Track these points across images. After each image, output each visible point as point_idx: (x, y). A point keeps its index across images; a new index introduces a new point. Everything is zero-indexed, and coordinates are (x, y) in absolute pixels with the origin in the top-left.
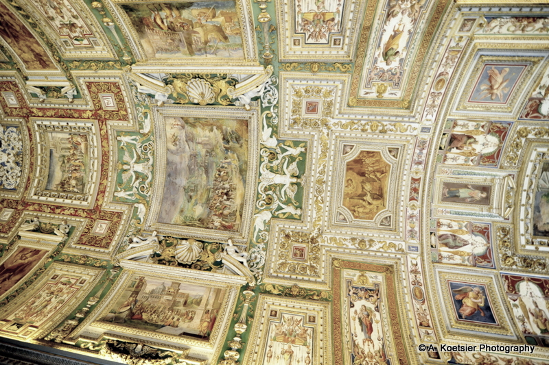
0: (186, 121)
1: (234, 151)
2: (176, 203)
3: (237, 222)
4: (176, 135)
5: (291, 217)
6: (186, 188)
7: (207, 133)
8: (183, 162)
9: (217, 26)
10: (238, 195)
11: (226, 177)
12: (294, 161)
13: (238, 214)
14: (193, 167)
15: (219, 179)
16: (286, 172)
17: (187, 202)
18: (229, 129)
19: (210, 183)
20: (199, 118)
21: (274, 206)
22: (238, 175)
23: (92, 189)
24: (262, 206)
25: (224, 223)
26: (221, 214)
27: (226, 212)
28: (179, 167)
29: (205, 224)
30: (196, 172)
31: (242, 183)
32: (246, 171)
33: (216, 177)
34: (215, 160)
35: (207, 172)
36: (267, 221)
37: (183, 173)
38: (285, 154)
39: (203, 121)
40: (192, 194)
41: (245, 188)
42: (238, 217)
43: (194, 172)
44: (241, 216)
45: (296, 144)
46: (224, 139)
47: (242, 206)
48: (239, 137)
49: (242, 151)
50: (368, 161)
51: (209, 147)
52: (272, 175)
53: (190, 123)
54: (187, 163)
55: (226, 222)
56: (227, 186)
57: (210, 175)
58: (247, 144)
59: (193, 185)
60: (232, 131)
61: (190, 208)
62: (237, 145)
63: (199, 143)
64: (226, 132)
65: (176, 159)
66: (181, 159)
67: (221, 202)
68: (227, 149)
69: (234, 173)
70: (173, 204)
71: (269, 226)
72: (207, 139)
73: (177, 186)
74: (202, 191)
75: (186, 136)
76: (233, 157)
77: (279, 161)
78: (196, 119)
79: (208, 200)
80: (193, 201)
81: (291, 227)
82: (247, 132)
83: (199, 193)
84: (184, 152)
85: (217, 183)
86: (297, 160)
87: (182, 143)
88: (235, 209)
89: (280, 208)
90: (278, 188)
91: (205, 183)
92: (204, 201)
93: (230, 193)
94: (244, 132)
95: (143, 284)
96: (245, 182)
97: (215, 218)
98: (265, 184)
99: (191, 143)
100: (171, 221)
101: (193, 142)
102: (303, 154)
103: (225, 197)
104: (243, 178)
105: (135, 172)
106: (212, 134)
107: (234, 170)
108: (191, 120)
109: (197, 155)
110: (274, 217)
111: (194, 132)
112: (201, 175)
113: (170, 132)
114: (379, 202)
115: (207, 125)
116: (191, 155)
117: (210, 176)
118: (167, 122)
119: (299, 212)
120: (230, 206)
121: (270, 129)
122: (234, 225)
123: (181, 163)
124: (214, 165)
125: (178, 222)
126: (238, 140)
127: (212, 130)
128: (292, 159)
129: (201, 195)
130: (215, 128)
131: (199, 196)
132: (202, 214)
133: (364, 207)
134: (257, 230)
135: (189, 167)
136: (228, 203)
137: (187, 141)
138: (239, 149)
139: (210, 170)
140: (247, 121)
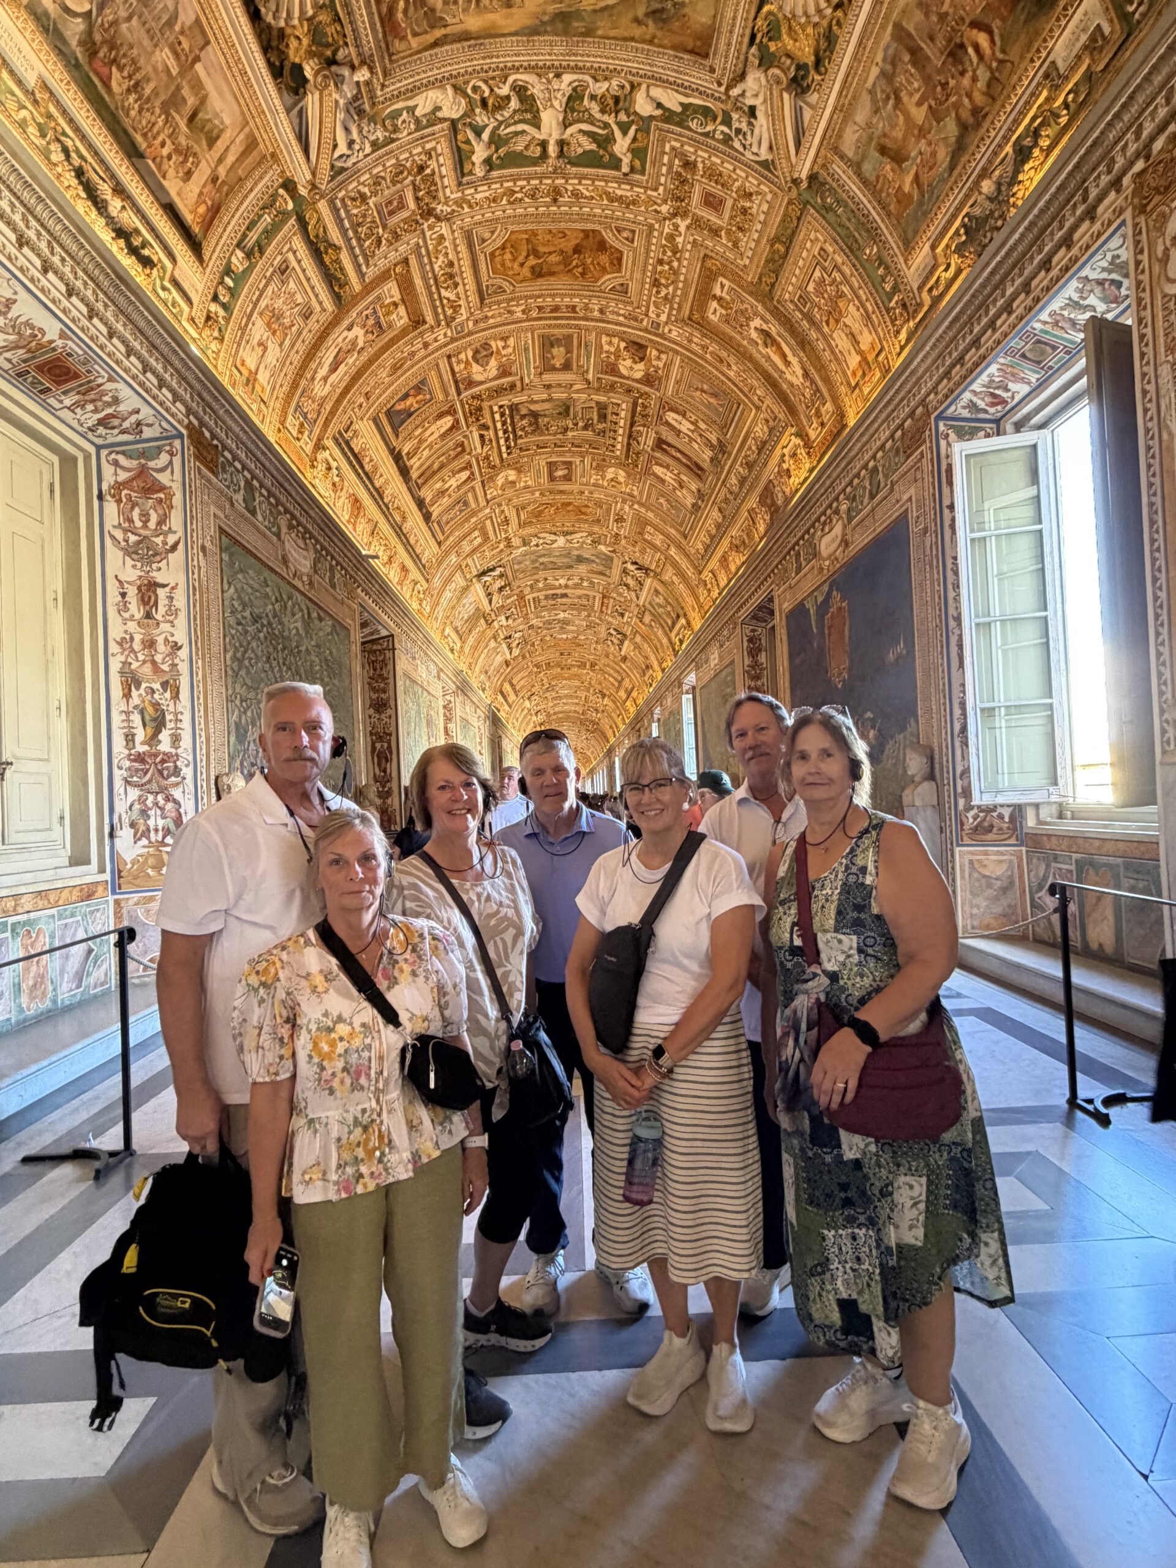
3: (415, 43)
5: (461, 158)
10: (491, 17)
13: (438, 33)
16: (569, 131)
21: (481, 117)
24: (475, 89)
31: (528, 22)
32: (566, 33)
36: (440, 114)
38: (615, 128)
41: (515, 34)
42: (430, 38)
44: (436, 44)
45: (639, 152)
47: (465, 37)
49: (625, 20)
50: (604, 259)
58: (643, 41)
62: (641, 11)
71: (431, 124)
77: (598, 116)
81: (443, 166)
88: (449, 19)
89: (478, 133)
102: (615, 163)
104: (543, 23)
114: (529, 275)
121: (679, 109)
122: (403, 38)
128: (606, 142)
133: (515, 259)
138: (631, 15)
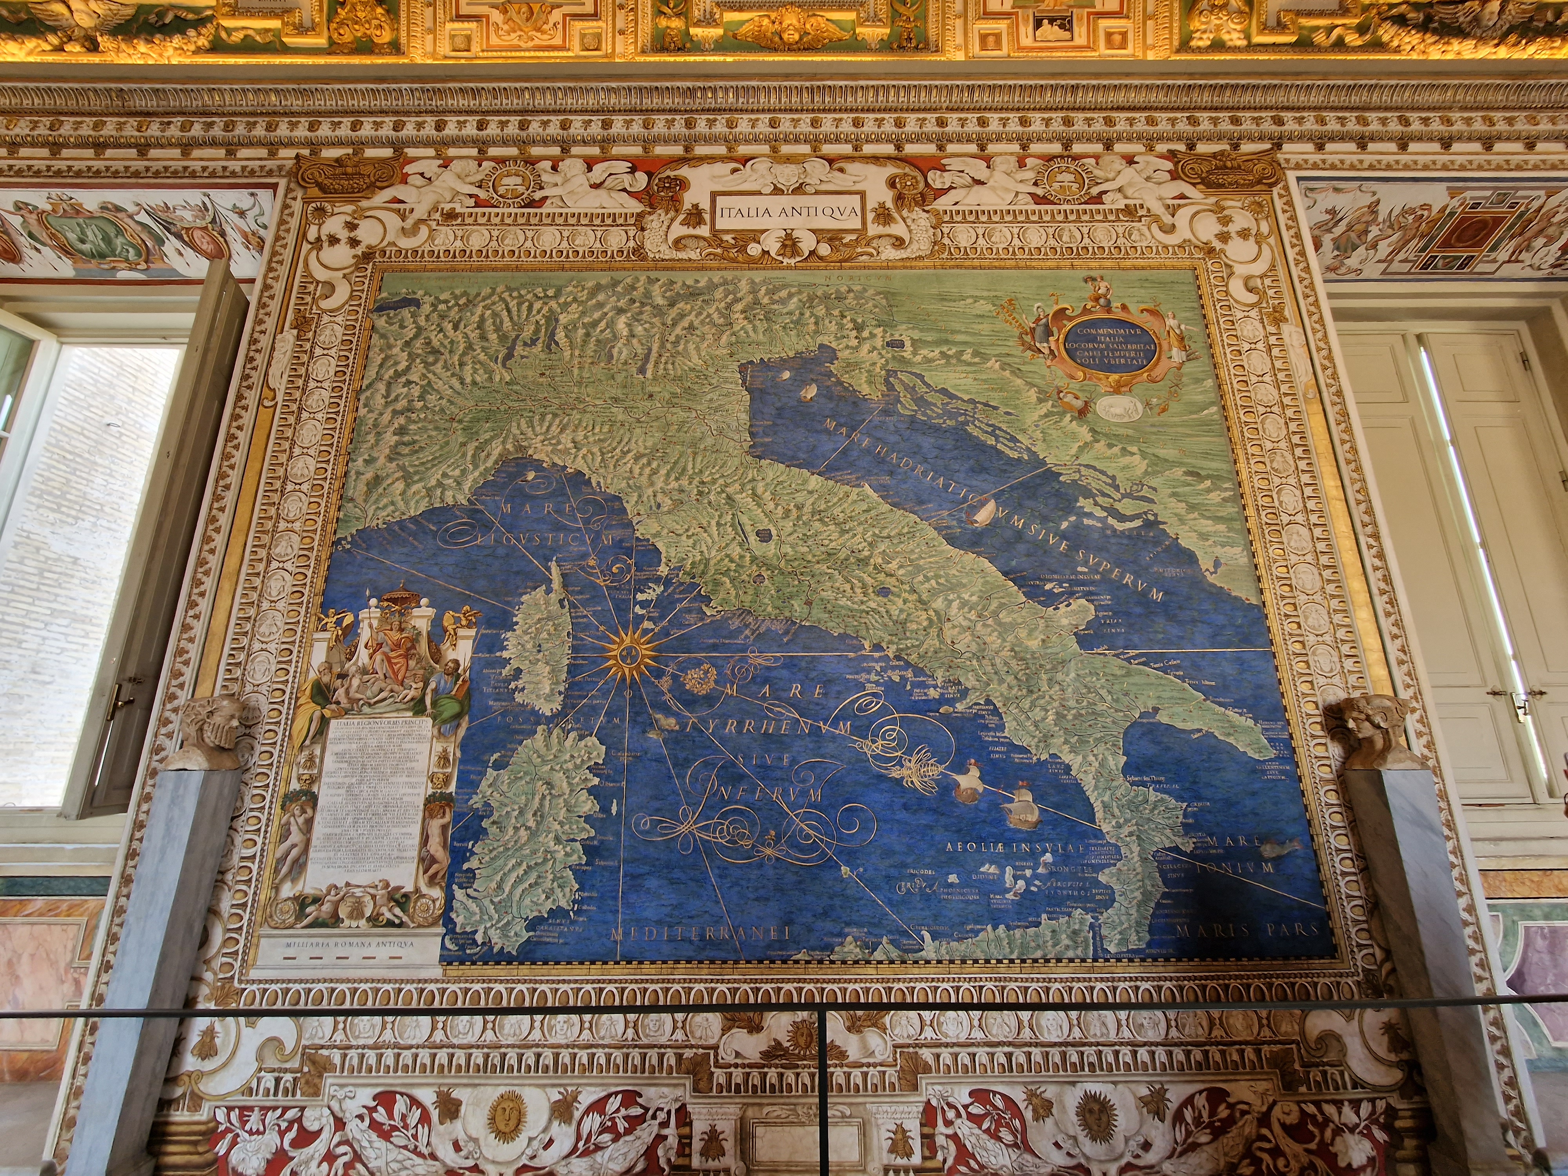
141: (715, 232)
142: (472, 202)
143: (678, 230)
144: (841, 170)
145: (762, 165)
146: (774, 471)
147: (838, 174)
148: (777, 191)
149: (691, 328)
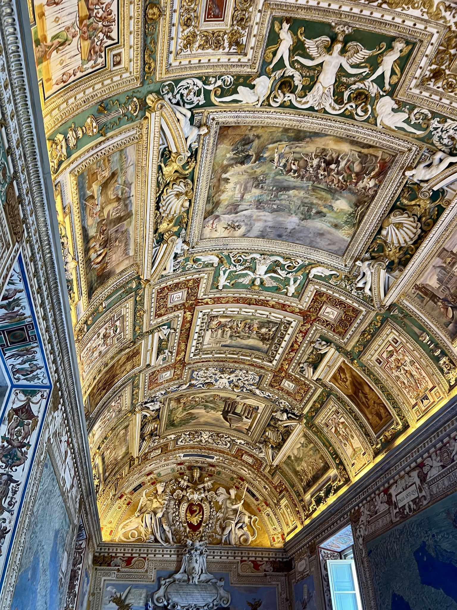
0: (209, 214)
1: (263, 148)
2: (321, 232)
4: (226, 226)
6: (303, 217)
7: (230, 186)
8: (264, 218)
9: (102, 190)
11: (302, 163)
12: (303, 43)
14: (275, 207)
15: (303, 172)
17: (323, 219)
18: (228, 155)
19: (305, 185)
20: (208, 197)
22: (303, 144)
23: (277, 316)
25: (372, 174)
26: (357, 174)
27: (357, 168)
28: (270, 224)
29: (366, 199)
30: (284, 202)
33: (297, 177)
34: (272, 175)
35: (287, 189)
37: (281, 219)
39: (212, 191)
40: (314, 211)
43: (282, 205)
46: (242, 163)
48: (244, 140)
51: (250, 185)
52: (318, 89)
53: (213, 208)
54: (267, 214)
55: (373, 170)
56: (315, 162)
57: (292, 184)
59: (302, 208)
60: (233, 150)
61: (334, 215)
63: (242, 197)
64: (233, 159)
65: (258, 226)
66: (260, 220)
67: (338, 173)
68: (259, 158)
69: (298, 149)
70: (321, 235)
72: (238, 186)
73: (297, 227)
74: (314, 197)
75: (230, 213)
76: (273, 149)
78: (208, 201)
79: (330, 191)
80: (324, 210)
82: (239, 127)
83: (315, 201)
84: (251, 217)
85: (308, 175)
86: (303, 38)
87: (239, 218)
90: (344, 79)
91: (302, 192)
92: (329, 196)
93: (327, 158)
94: (238, 131)
95: (424, 287)
96: (317, 135)
97: (361, 185)
98: (329, 104)
99: (241, 208)
100: (344, 240)
101: (239, 205)
103: (333, 166)
105: (266, 273)
106: (233, 180)
107: (293, 150)
108: (210, 207)
109: (258, 200)
110: (391, 94)
111: (226, 203)
112: (289, 197)
113: (221, 232)
115: (219, 186)
116: (257, 208)
117: (294, 184)
118: (208, 236)
119: (399, 46)
120: (348, 161)
123: (266, 221)
124: (278, 177)
125: (351, 232)
126: (247, 142)
127: (227, 180)
129: (320, 199)
130: (224, 176)
131: (320, 202)
132: (349, 202)
134: (405, 126)
135: (274, 211)
136: (343, 164)
137: (237, 213)
139: (285, 184)
140: (221, 128)
141: (399, 509)
142: (369, 516)
143: (395, 511)
144: (410, 476)
145: (399, 482)
146: (426, 588)
147: (410, 478)
148: (404, 490)
149: (404, 544)
